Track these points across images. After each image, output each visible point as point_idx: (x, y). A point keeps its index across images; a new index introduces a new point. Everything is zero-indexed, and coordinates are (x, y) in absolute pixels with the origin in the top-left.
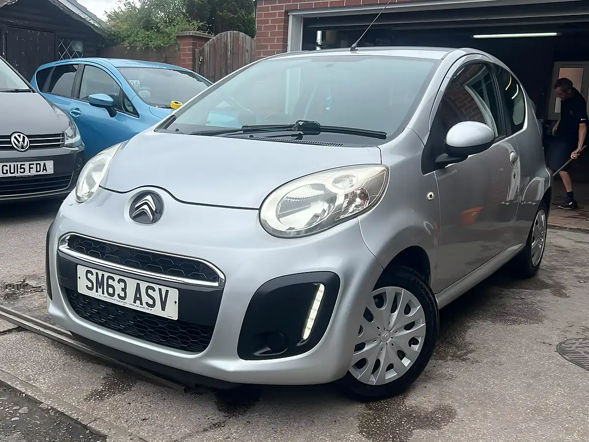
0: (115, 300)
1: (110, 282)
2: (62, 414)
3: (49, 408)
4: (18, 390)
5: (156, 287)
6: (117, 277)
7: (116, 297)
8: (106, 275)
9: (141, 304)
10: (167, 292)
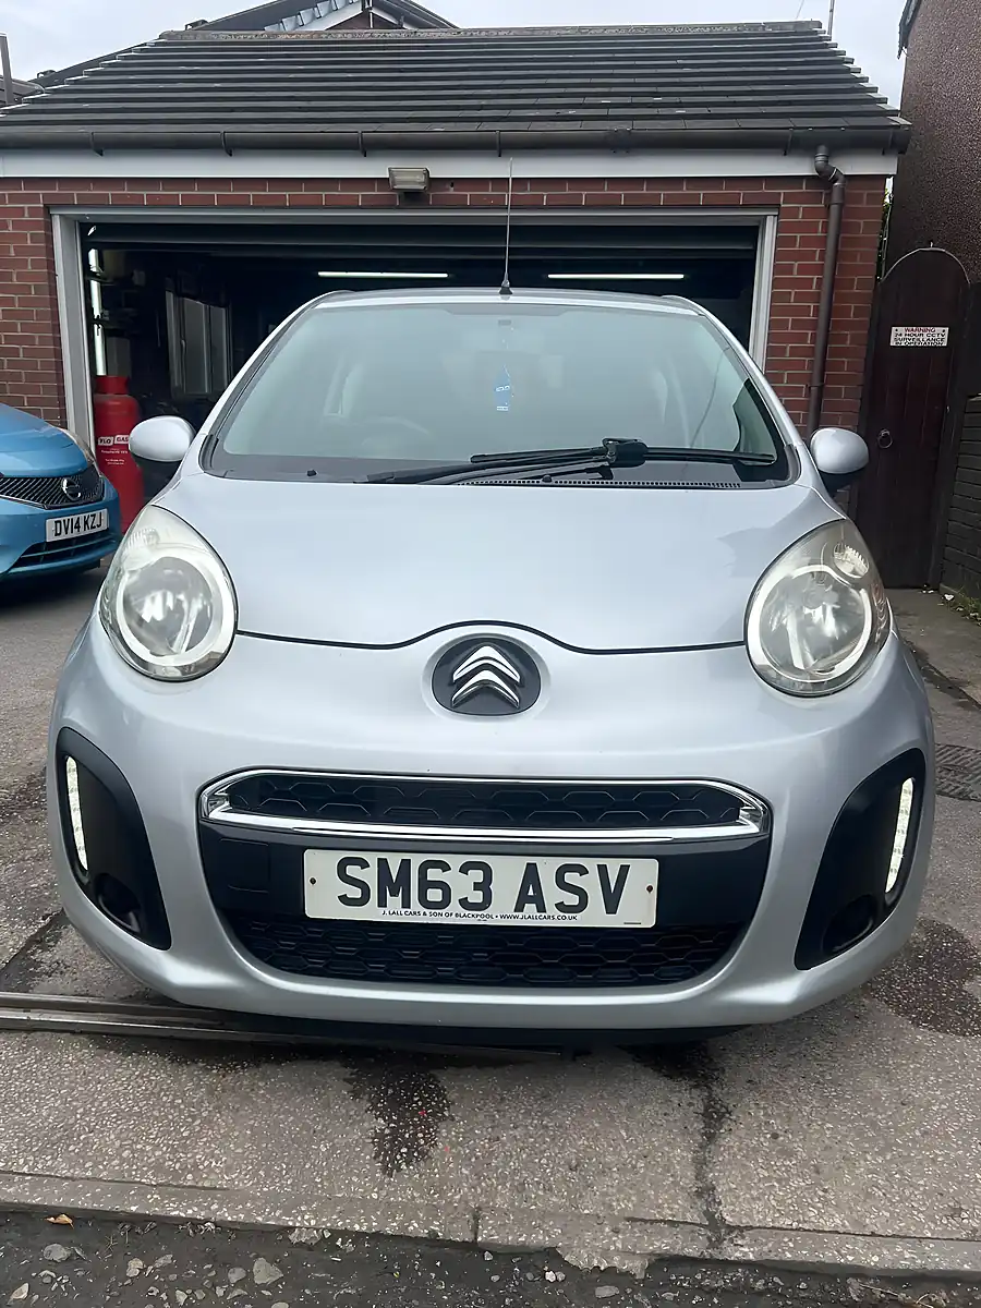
0: (454, 915)
1: (433, 874)
2: (377, 1236)
3: (327, 1235)
4: (178, 1218)
5: (591, 864)
6: (456, 861)
7: (455, 906)
8: (417, 860)
9: (541, 908)
10: (624, 870)
